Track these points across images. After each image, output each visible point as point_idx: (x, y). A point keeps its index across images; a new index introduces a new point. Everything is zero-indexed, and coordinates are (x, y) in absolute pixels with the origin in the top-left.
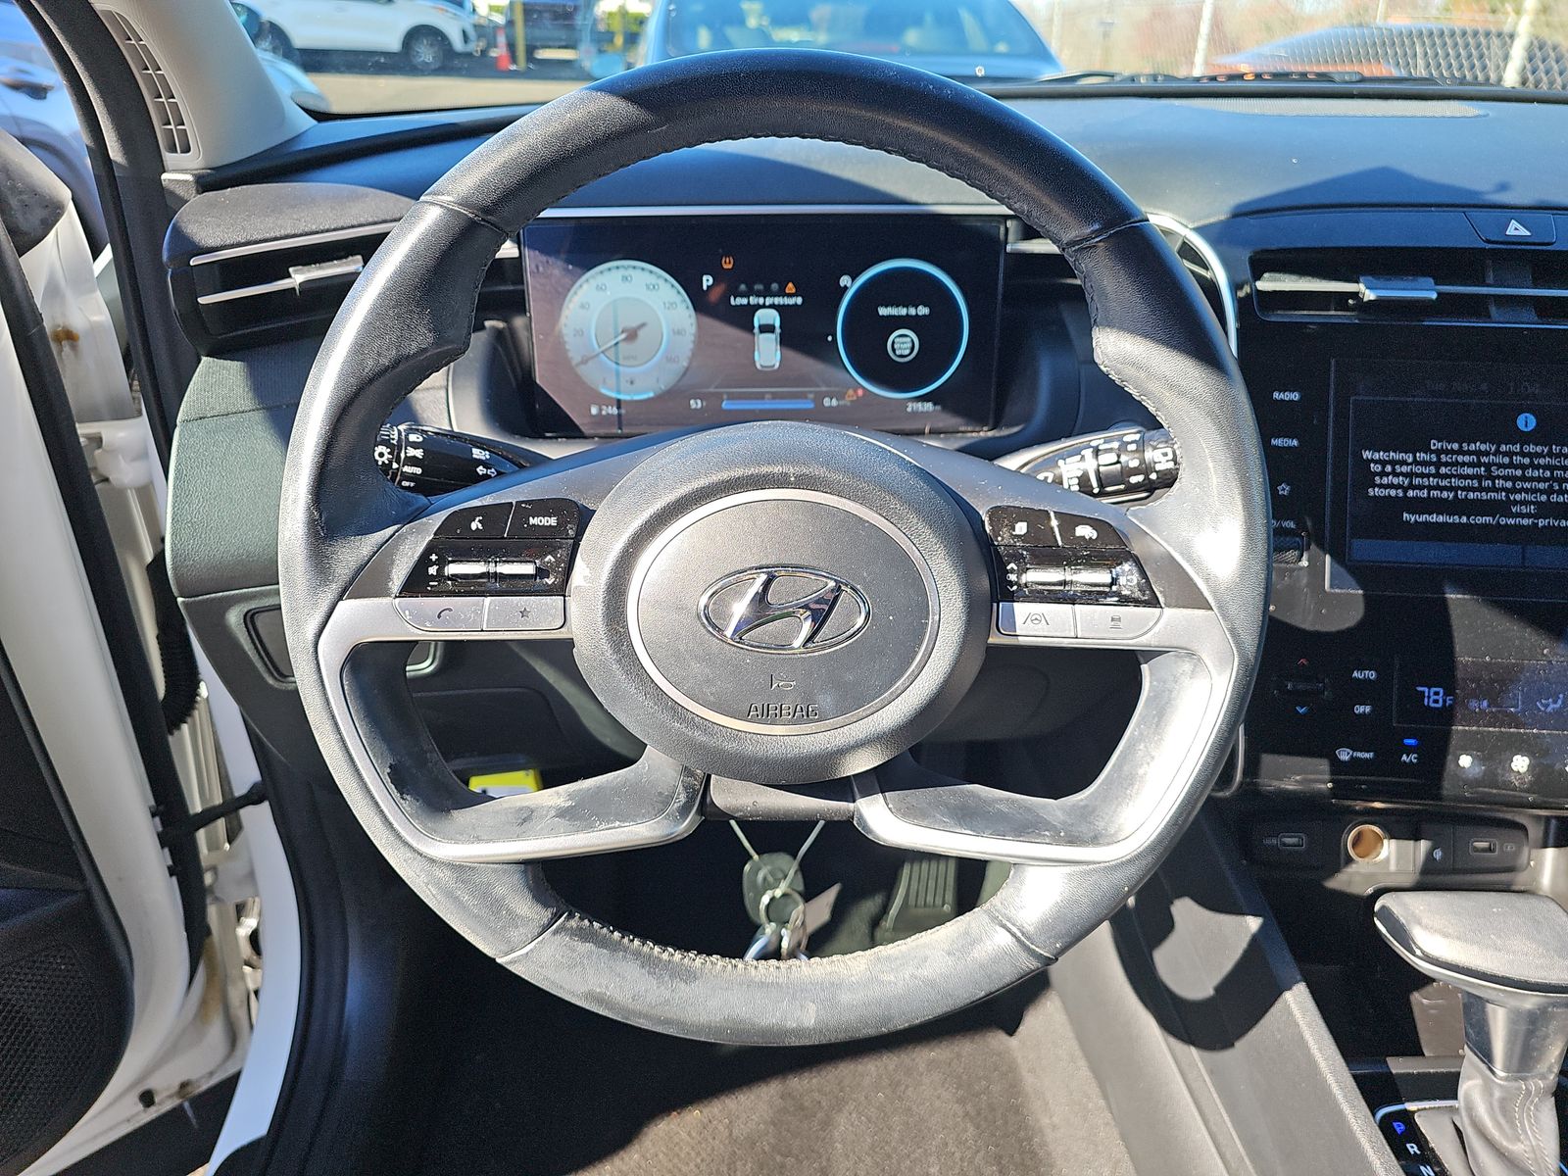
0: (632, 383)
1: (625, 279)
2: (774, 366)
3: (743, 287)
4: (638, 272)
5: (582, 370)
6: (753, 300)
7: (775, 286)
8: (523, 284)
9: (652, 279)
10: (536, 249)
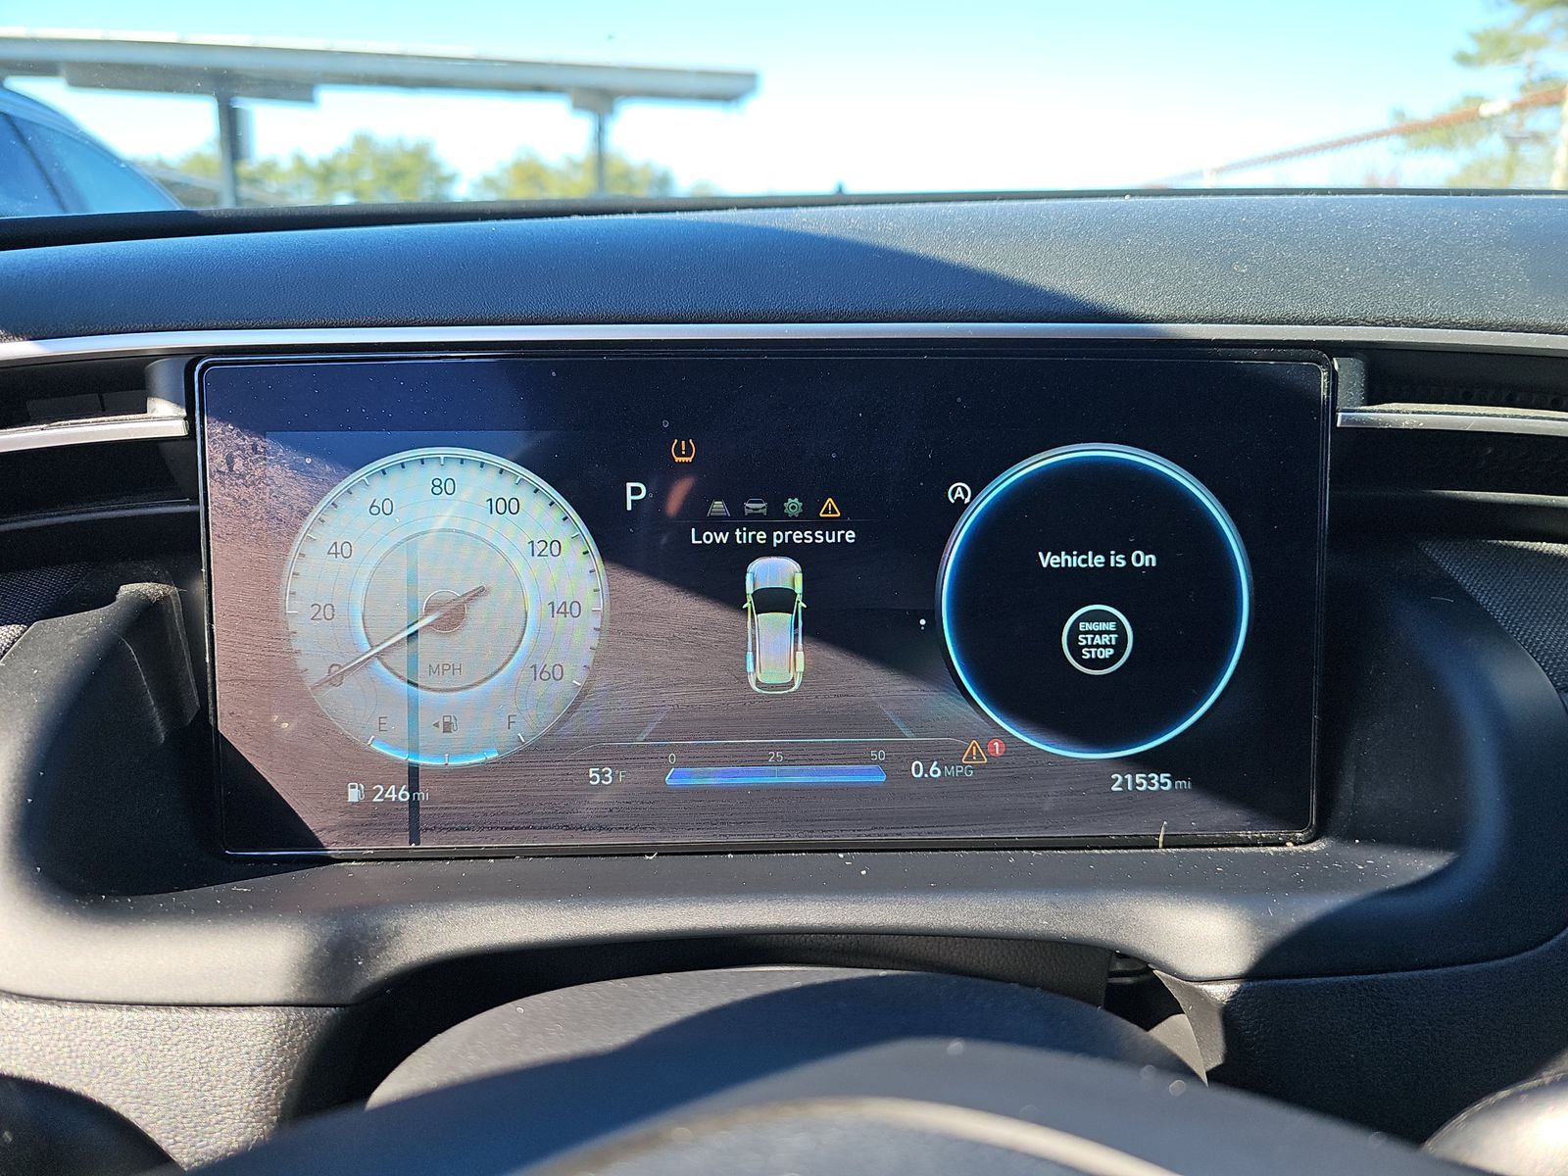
0: (447, 728)
1: (438, 487)
2: (791, 684)
3: (718, 506)
4: (473, 471)
5: (331, 699)
6: (742, 536)
7: (793, 506)
8: (195, 500)
9: (505, 488)
10: (230, 421)
